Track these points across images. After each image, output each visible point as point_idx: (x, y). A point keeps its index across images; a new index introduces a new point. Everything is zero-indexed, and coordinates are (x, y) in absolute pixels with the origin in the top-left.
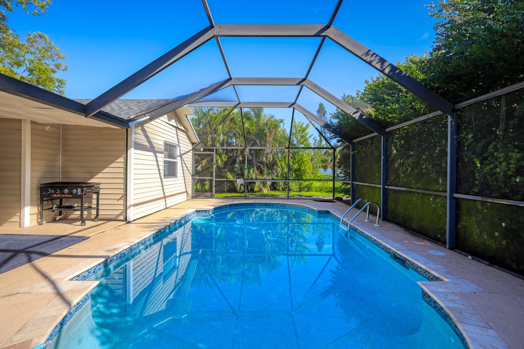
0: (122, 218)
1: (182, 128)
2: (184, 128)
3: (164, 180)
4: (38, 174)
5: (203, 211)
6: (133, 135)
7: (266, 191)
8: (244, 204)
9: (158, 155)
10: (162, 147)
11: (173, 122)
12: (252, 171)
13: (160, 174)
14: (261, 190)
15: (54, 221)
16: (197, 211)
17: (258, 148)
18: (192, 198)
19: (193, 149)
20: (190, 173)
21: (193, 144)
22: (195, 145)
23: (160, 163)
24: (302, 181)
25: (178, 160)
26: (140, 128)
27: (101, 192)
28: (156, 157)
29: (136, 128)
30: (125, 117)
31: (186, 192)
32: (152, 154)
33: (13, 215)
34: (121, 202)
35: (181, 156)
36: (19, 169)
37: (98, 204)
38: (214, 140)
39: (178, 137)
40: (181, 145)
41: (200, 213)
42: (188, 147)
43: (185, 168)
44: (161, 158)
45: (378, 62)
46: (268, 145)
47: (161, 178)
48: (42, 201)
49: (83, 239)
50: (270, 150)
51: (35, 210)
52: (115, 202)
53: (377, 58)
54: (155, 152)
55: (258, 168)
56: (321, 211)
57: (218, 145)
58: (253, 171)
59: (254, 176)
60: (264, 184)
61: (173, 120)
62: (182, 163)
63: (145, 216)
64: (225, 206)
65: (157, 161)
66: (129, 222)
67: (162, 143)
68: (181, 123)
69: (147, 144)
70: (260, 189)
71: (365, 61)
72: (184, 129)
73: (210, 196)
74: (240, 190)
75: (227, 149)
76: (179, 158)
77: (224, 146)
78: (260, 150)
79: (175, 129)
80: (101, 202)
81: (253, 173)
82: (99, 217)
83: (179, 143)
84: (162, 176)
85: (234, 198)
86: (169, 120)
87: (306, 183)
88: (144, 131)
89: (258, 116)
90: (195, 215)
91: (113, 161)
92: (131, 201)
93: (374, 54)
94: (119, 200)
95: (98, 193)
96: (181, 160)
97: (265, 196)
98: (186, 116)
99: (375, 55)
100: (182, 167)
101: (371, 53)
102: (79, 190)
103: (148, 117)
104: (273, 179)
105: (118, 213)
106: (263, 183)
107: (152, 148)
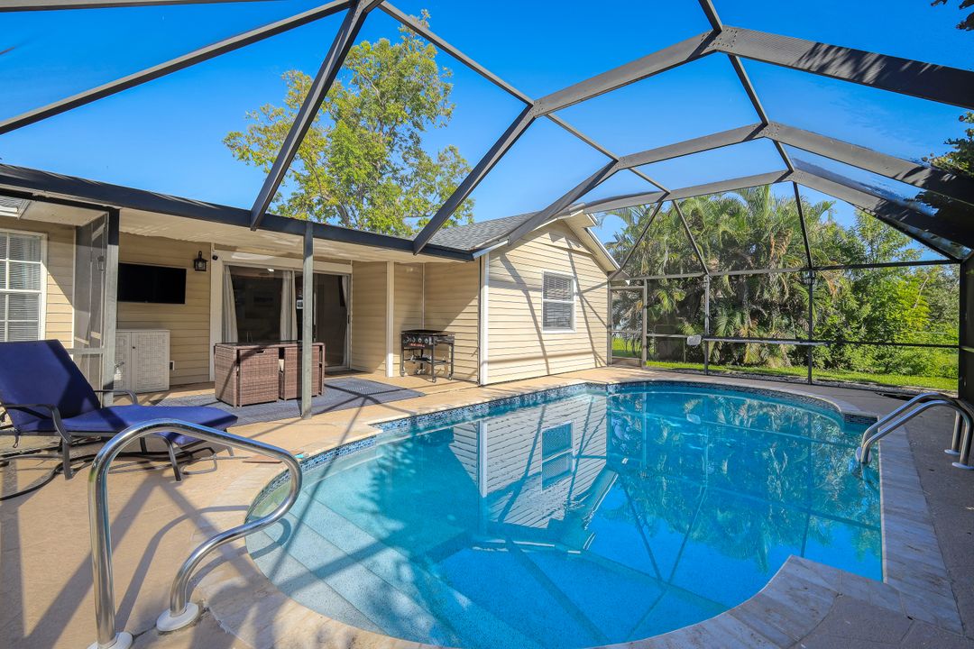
0: (475, 379)
1: (582, 249)
2: (588, 248)
3: (543, 332)
4: (401, 320)
5: (597, 385)
6: (487, 269)
7: (776, 365)
8: (688, 383)
9: (531, 293)
10: (541, 283)
11: (562, 242)
12: (737, 320)
13: (536, 322)
14: (763, 363)
15: (416, 374)
16: (587, 384)
17: (751, 273)
18: (608, 364)
19: (610, 282)
20: (603, 323)
21: (608, 273)
22: (611, 276)
23: (535, 307)
24: (891, 349)
25: (576, 300)
26: (499, 258)
27: (456, 343)
28: (528, 297)
29: (491, 258)
30: (468, 248)
31: (594, 352)
32: (520, 293)
33: (380, 362)
34: (475, 358)
35: (580, 294)
36: (384, 314)
37: (452, 358)
38: (652, 263)
39: (572, 265)
40: (579, 276)
41: (593, 389)
42: (599, 280)
43: (590, 315)
44: (538, 298)
45: (844, 63)
46: (773, 266)
47: (537, 328)
48: (403, 350)
49: (420, 395)
50: (779, 274)
51: (398, 360)
52: (469, 357)
53: (841, 52)
54: (526, 291)
55: (754, 314)
56: (853, 416)
57: (660, 271)
58: (743, 322)
59: (743, 332)
60: (773, 351)
61: (563, 239)
62: (583, 307)
63: (509, 382)
64: (647, 382)
65: (530, 303)
66: (483, 386)
67: (541, 277)
68: (578, 241)
69: (511, 279)
70: (762, 359)
71: (808, 70)
72: (587, 252)
73: (637, 363)
74: (712, 358)
75: (686, 279)
76: (576, 298)
77: (679, 273)
78: (755, 275)
79: (567, 253)
80: (455, 356)
81: (744, 326)
82: (454, 374)
83: (575, 273)
84: (540, 325)
85: (689, 371)
86: (553, 241)
87: (906, 353)
88: (505, 261)
89: (757, 204)
90: (584, 390)
91: (466, 305)
92: (485, 356)
93: (831, 47)
94: (473, 355)
95: (452, 344)
96: (582, 302)
97: (770, 376)
98: (586, 230)
99: (834, 50)
100: (584, 312)
101: (825, 47)
102: (430, 339)
103: (506, 242)
104: (798, 339)
105: (470, 371)
106: (770, 346)
107: (520, 284)
